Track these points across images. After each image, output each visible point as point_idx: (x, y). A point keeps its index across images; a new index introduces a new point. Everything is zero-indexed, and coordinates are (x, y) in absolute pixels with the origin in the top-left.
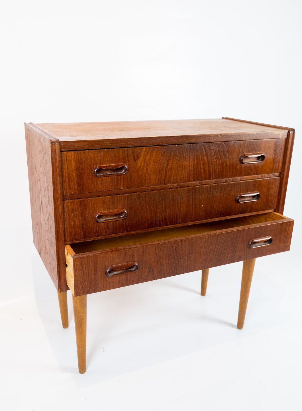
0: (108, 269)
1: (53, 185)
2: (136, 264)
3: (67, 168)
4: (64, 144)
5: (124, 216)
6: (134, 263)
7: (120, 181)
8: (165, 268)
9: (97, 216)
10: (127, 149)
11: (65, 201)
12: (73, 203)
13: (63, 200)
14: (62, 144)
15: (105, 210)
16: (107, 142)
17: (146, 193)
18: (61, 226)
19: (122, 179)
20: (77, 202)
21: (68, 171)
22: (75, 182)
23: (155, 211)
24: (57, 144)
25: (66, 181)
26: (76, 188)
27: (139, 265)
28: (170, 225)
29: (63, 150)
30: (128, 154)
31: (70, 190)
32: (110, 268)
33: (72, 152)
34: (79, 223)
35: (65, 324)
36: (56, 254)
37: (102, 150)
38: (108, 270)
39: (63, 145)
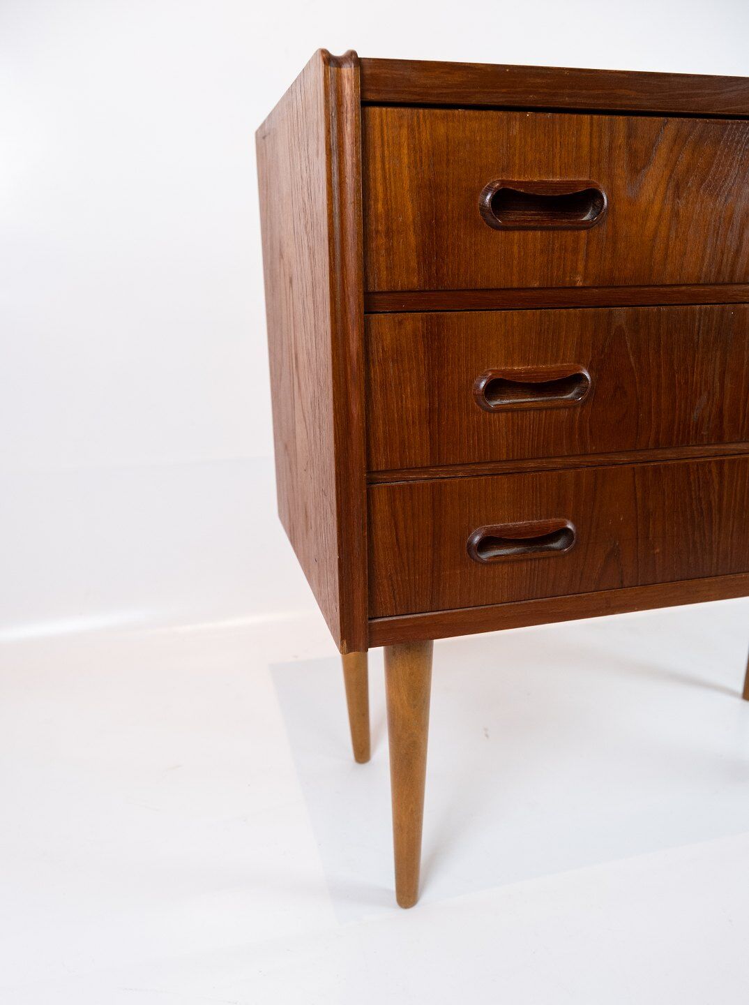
0: (476, 534)
1: (329, 244)
2: (570, 526)
3: (385, 178)
4: (377, 71)
5: (579, 394)
6: (564, 524)
7: (575, 251)
8: (658, 550)
9: (483, 384)
10: (611, 120)
11: (374, 317)
12: (400, 323)
13: (365, 313)
14: (368, 72)
15: (512, 364)
16: (539, 81)
17: (663, 309)
18: (356, 410)
19: (583, 243)
20: (413, 323)
21: (386, 189)
22: (412, 239)
23: (686, 383)
24: (348, 71)
25: (377, 232)
26: (414, 264)
27: (577, 533)
28: (731, 442)
29: (371, 96)
30: (611, 142)
31: (390, 269)
32: (483, 531)
33: (403, 110)
34: (420, 406)
35: (362, 752)
36: (335, 513)
37: (518, 114)
38: (477, 539)
39: (371, 75)
